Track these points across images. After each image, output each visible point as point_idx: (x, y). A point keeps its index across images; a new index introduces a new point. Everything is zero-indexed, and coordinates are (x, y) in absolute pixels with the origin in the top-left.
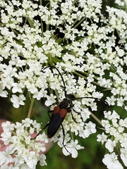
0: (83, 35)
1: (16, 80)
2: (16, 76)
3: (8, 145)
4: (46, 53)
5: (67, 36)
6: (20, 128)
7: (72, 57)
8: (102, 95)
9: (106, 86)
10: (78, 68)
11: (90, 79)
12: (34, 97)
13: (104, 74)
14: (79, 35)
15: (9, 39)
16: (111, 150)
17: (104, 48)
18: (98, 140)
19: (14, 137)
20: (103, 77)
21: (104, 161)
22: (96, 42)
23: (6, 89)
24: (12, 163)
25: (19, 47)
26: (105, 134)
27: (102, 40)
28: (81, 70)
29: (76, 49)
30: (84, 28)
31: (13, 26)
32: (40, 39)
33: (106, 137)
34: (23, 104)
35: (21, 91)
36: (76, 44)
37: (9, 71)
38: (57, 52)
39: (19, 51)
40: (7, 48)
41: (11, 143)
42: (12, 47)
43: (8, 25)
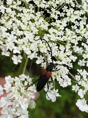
0: (63, 16)
1: (16, 45)
2: (16, 41)
3: (9, 93)
4: (38, 27)
5: (52, 16)
6: (17, 81)
7: (55, 31)
8: (76, 58)
9: (79, 52)
10: (59, 39)
11: (68, 46)
12: (28, 57)
13: (78, 43)
14: (61, 16)
15: (11, 16)
16: (82, 96)
17: (78, 25)
18: (73, 90)
19: (13, 88)
20: (77, 45)
21: (77, 104)
22: (73, 21)
23: (9, 50)
24: (11, 106)
25: (18, 22)
26: (78, 85)
27: (77, 20)
28: (62, 39)
29: (58, 25)
30: (64, 11)
31: (14, 7)
32: (33, 17)
33: (78, 87)
34: (21, 62)
35: (19, 52)
36: (58, 22)
37: (11, 38)
38: (45, 26)
39: (18, 25)
40: (10, 22)
41: (11, 91)
42: (14, 22)
43: (11, 6)
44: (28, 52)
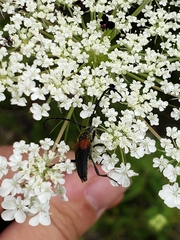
0: (144, 25)
2: (38, 78)
4: (87, 49)
5: (119, 26)
6: (34, 151)
7: (124, 55)
8: (166, 104)
9: (172, 94)
10: (131, 69)
11: (149, 83)
12: (61, 106)
13: (169, 76)
14: (138, 25)
15: (34, 32)
16: (172, 179)
17: (174, 41)
18: (154, 166)
19: (26, 162)
20: (169, 80)
21: (162, 194)
25: (47, 42)
26: (165, 157)
28: (135, 70)
29: (130, 44)
30: (146, 15)
31: (41, 15)
32: (80, 31)
33: (166, 161)
34: (47, 115)
35: (43, 98)
36: (132, 37)
38: (102, 48)
39: (47, 47)
40: (31, 44)
42: (38, 43)
43: (35, 15)
44: (59, 96)
